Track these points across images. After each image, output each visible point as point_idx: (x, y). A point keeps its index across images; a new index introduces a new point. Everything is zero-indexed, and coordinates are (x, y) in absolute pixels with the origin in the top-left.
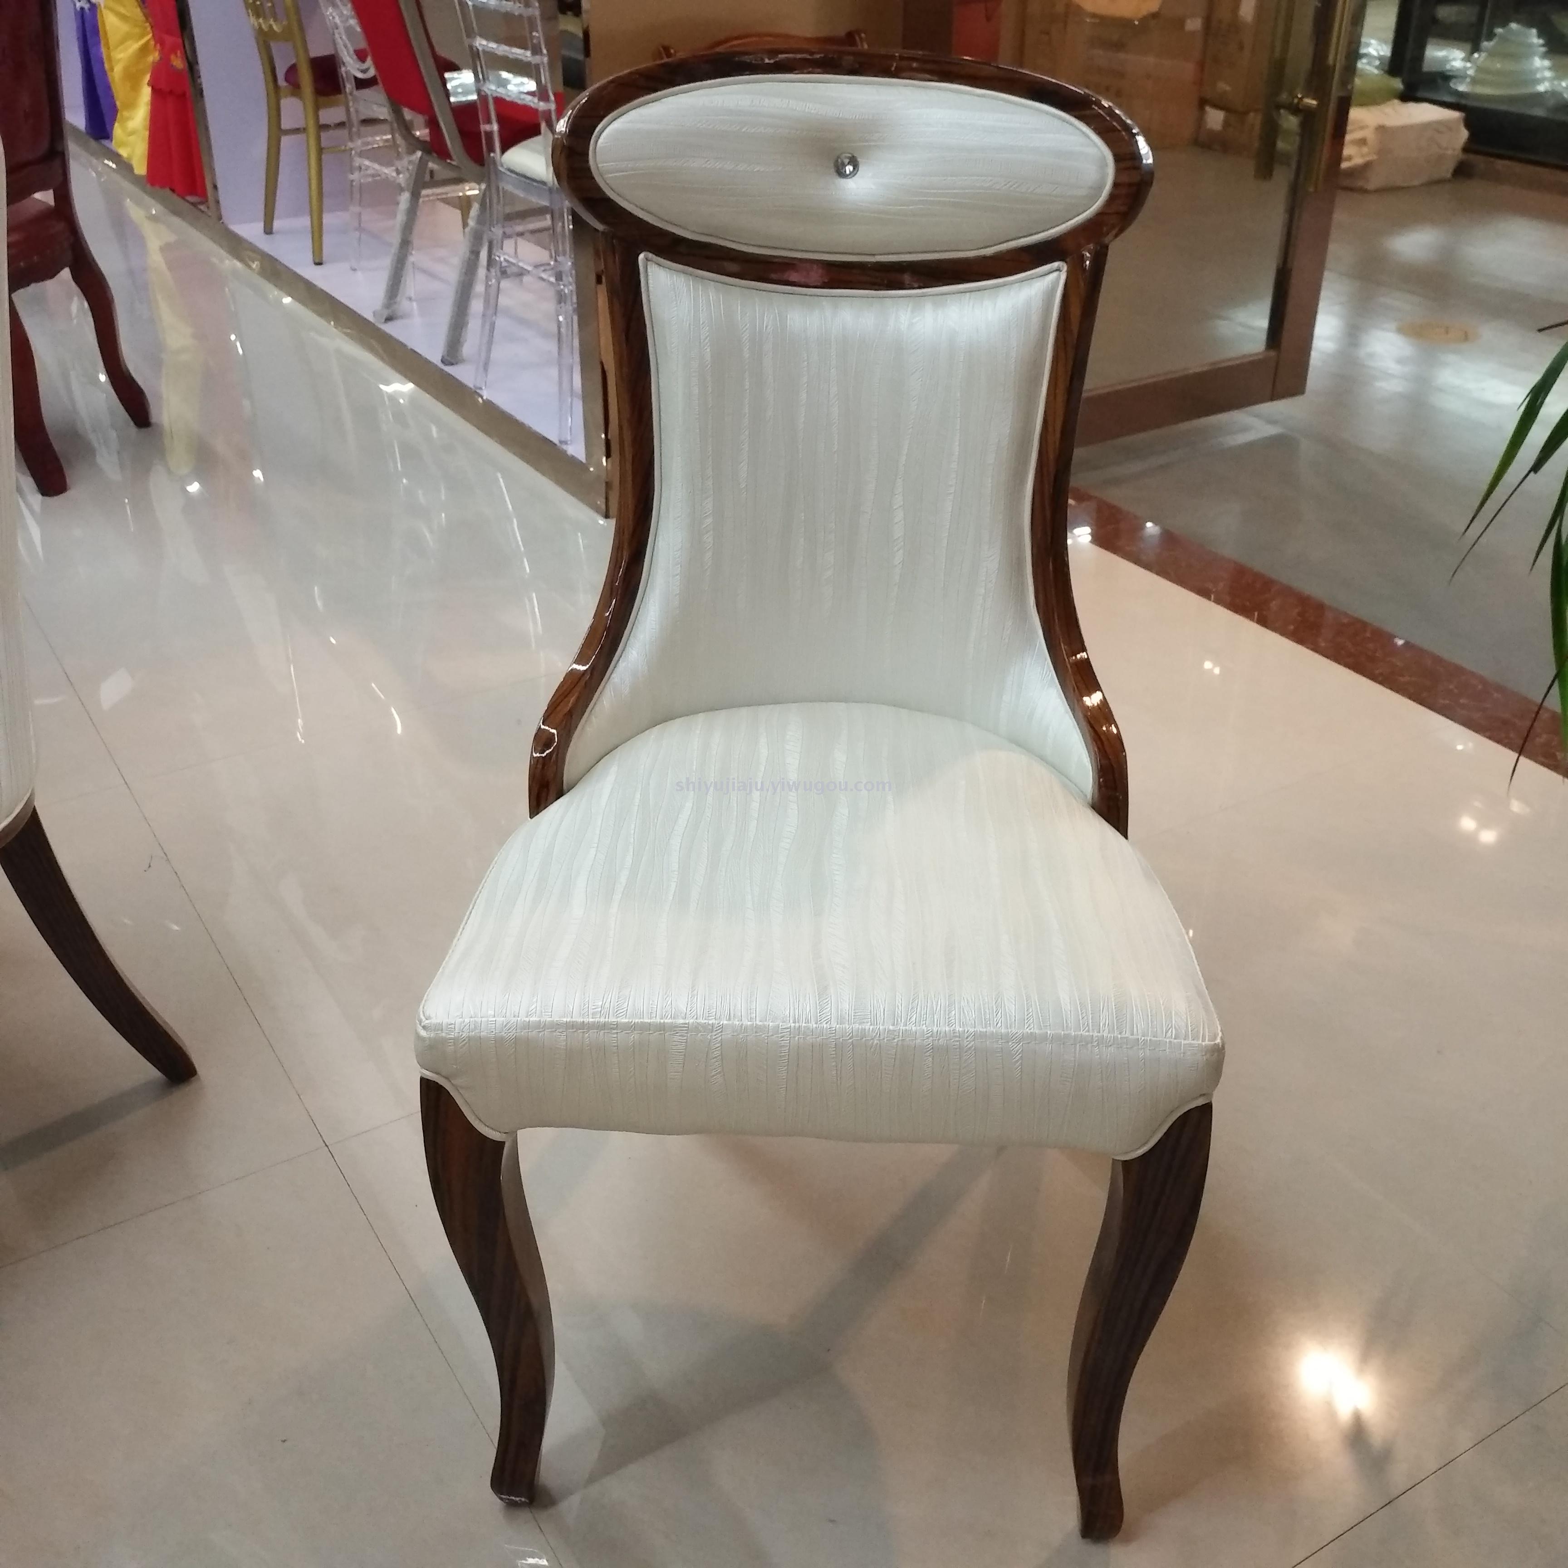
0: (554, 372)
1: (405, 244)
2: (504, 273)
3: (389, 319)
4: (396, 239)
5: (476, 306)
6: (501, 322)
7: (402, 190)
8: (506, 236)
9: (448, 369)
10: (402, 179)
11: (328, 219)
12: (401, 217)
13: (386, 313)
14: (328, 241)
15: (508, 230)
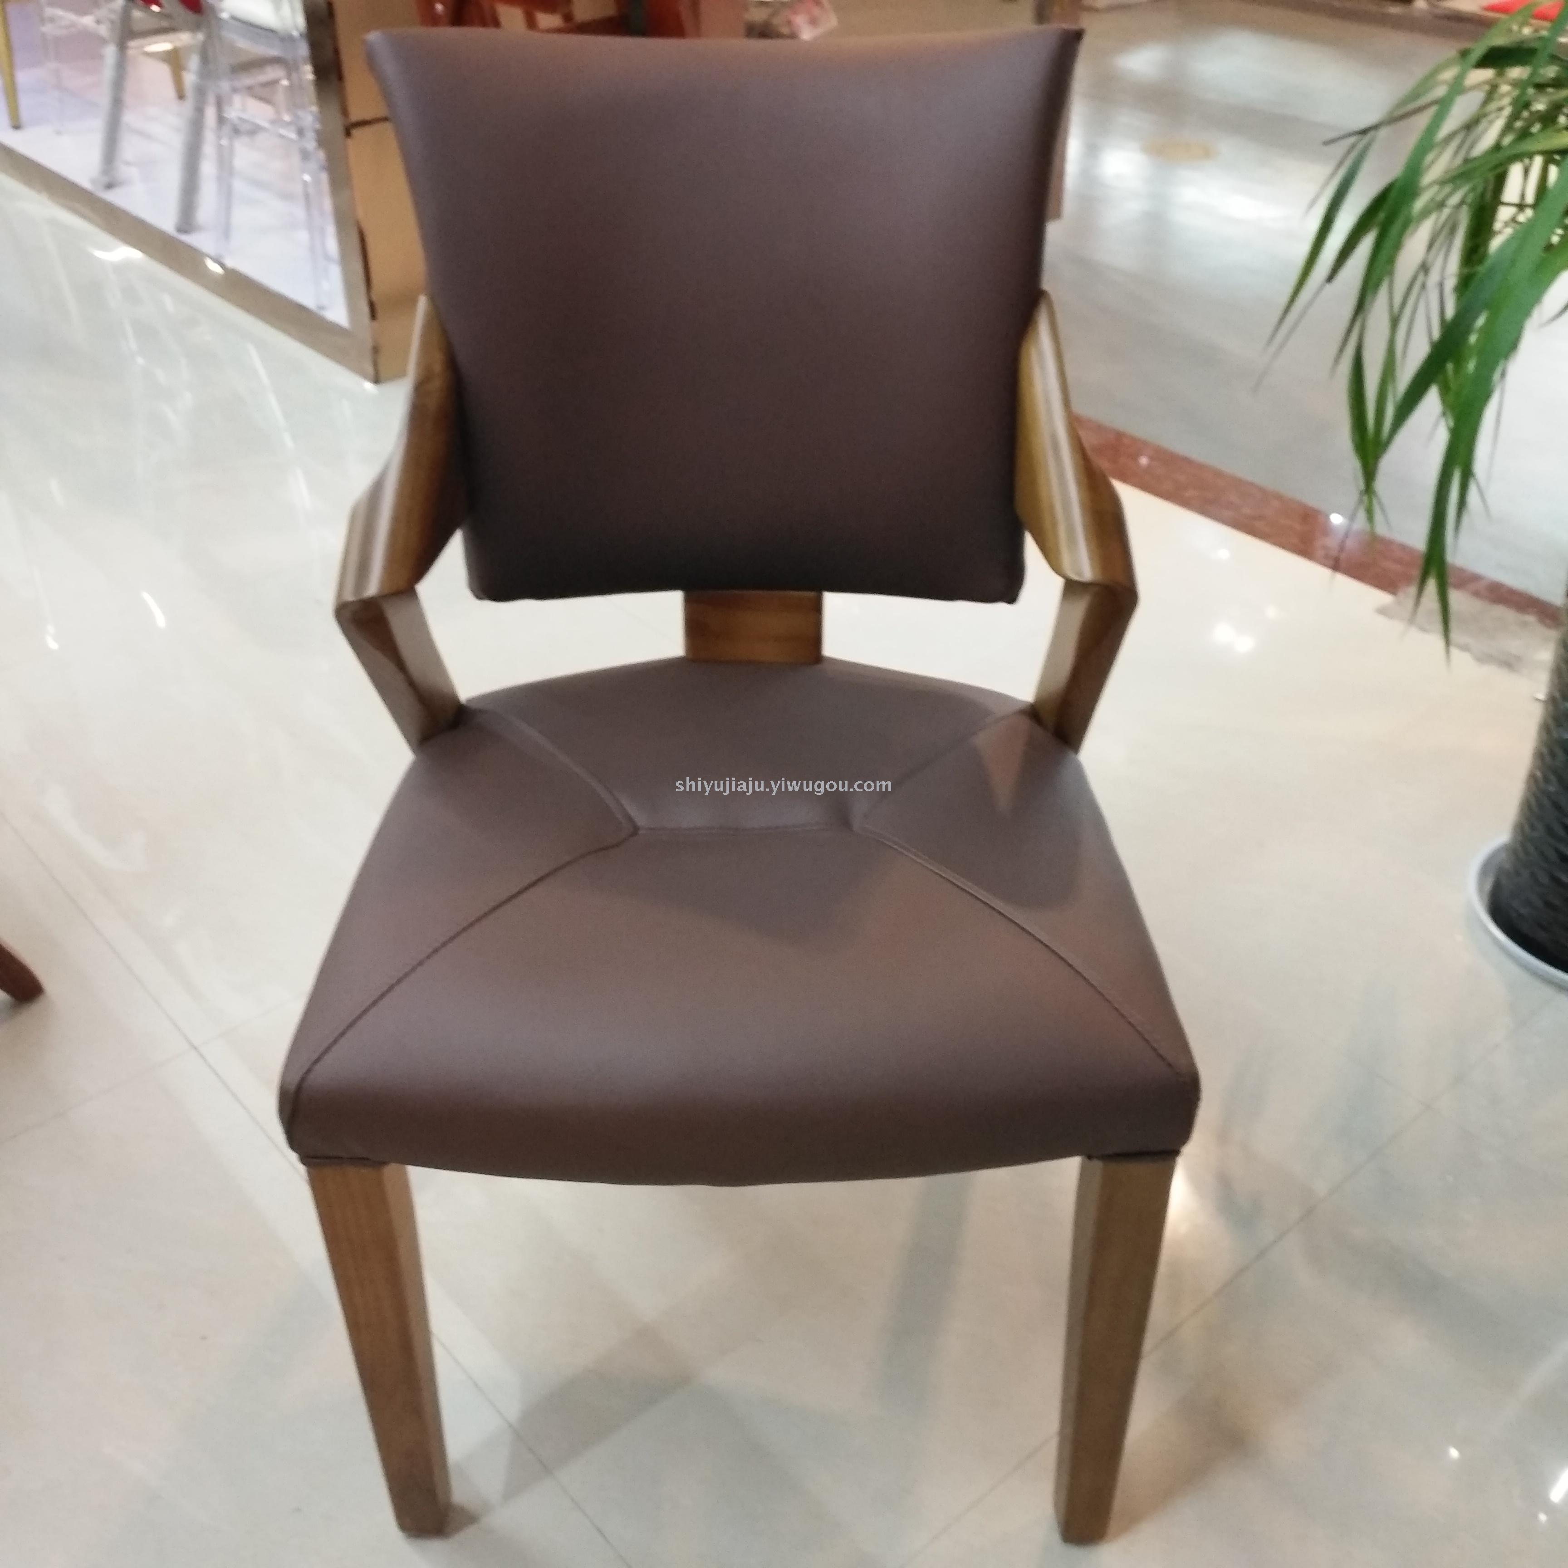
0: (303, 236)
1: (117, 104)
2: (236, 131)
3: (110, 186)
4: (104, 98)
5: (208, 168)
6: (238, 185)
7: (103, 41)
8: (235, 90)
9: (184, 238)
10: (103, 30)
11: (24, 77)
12: (108, 72)
13: (105, 180)
14: (25, 102)
15: (238, 84)
